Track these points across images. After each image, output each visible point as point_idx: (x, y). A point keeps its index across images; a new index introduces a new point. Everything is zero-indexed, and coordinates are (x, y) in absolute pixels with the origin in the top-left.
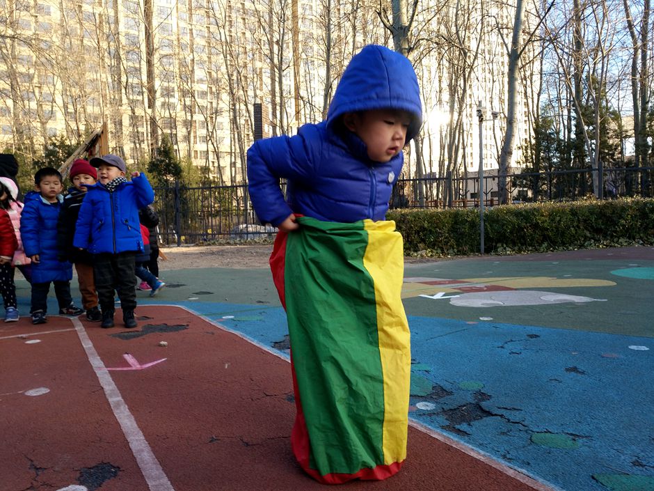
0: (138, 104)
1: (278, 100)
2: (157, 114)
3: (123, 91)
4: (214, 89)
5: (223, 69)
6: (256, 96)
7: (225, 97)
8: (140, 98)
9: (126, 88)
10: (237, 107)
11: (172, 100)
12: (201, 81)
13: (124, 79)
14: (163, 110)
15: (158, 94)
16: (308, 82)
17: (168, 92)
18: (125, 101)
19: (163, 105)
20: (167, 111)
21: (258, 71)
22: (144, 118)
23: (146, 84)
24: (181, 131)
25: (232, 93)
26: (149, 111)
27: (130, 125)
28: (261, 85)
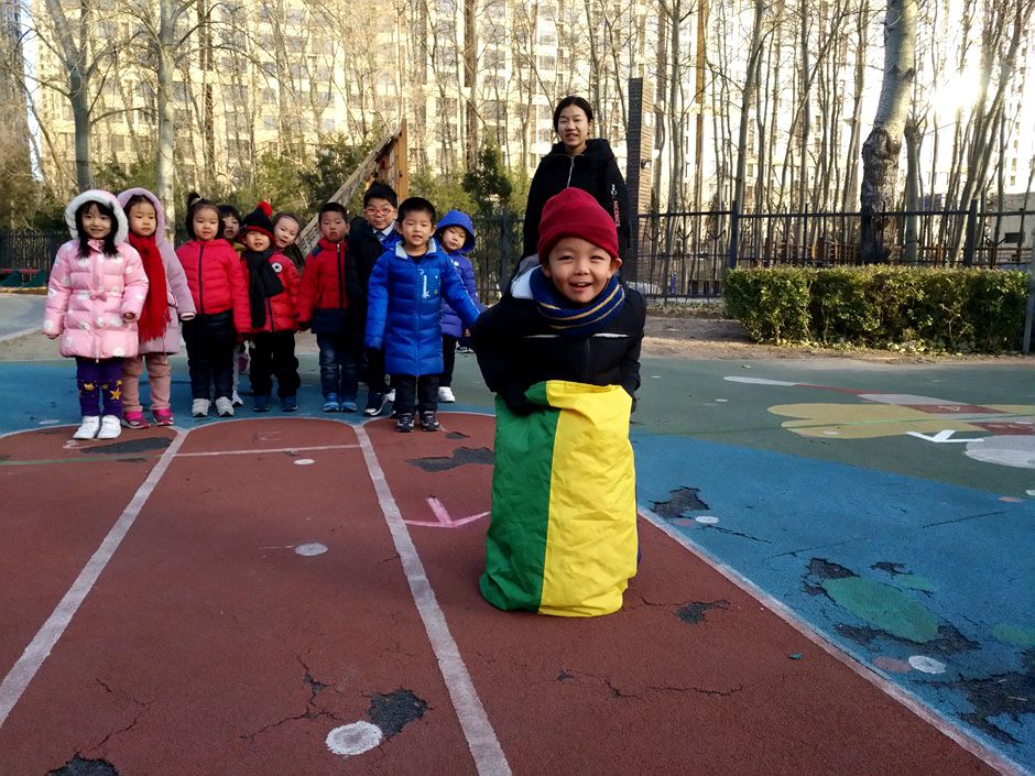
0: (451, 82)
1: (669, 70)
2: (478, 96)
3: (429, 60)
4: (566, 54)
5: (583, 20)
6: (632, 64)
7: (584, 66)
8: (452, 70)
9: (433, 56)
10: (602, 82)
11: (501, 73)
12: (547, 40)
13: (430, 41)
14: (487, 90)
15: (480, 64)
16: (722, 38)
17: (496, 61)
18: (431, 76)
19: (488, 80)
20: (493, 90)
21: (638, 21)
22: (458, 103)
23: (462, 49)
24: (513, 123)
25: (594, 61)
26: (467, 91)
27: (437, 115)
28: (643, 44)
